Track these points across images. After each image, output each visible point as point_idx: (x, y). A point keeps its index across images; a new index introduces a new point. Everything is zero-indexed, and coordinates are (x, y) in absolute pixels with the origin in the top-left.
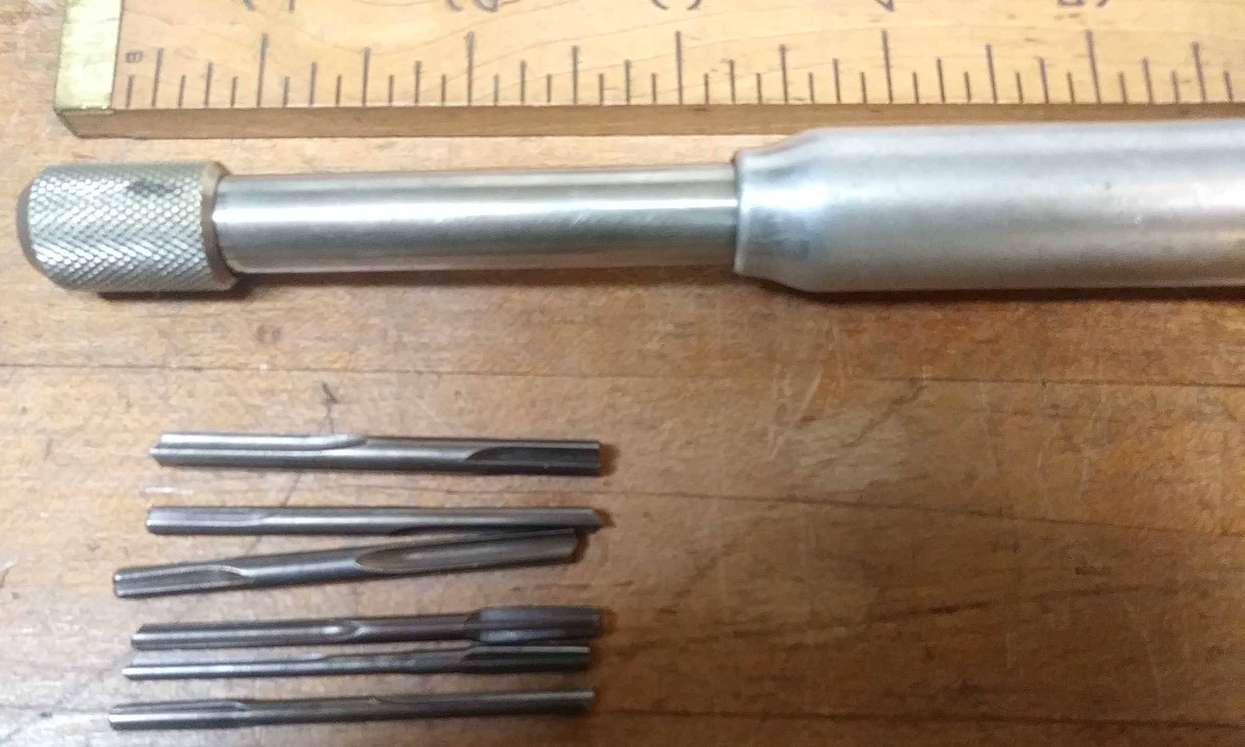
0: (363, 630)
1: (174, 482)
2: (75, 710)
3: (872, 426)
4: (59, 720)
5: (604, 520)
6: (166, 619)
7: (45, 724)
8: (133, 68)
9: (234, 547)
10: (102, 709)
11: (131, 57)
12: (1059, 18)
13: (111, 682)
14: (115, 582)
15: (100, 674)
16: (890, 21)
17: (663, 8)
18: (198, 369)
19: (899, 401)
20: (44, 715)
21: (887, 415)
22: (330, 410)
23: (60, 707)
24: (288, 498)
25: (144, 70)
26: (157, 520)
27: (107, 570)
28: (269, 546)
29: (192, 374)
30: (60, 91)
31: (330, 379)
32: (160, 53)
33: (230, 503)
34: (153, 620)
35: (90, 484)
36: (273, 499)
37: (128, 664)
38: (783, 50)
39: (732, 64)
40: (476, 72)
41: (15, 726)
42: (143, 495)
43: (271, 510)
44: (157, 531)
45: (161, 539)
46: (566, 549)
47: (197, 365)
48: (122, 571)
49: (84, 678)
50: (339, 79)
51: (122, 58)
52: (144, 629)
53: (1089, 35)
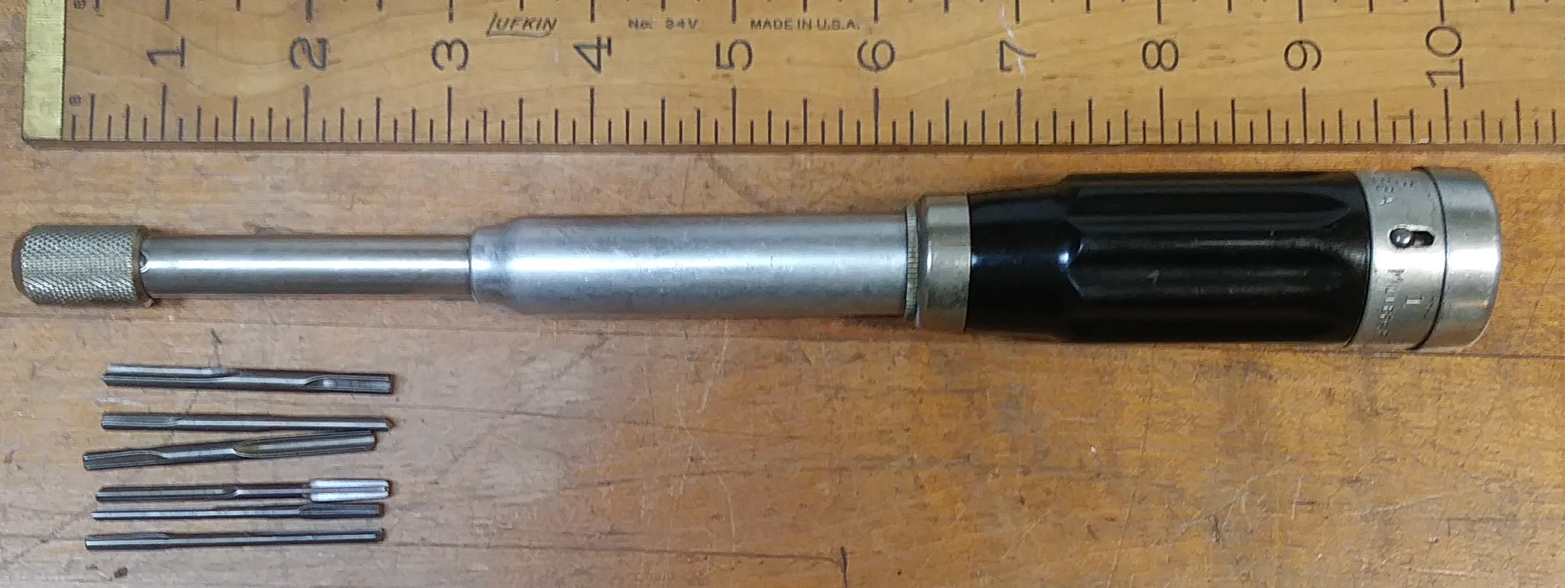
0: (239, 492)
1: (116, 395)
2: (63, 538)
3: (573, 363)
4: (53, 544)
5: (392, 423)
6: (116, 483)
7: (45, 546)
8: (76, 110)
9: (157, 439)
10: (80, 538)
11: (75, 100)
12: (715, 77)
13: (84, 521)
14: (84, 460)
15: (77, 516)
16: (598, 80)
17: (440, 68)
18: (128, 319)
19: (591, 348)
20: (43, 542)
21: (583, 356)
22: (216, 348)
23: (53, 536)
24: (190, 407)
25: (82, 111)
26: (110, 422)
27: (78, 454)
28: (179, 438)
29: (125, 322)
30: (26, 128)
31: (218, 328)
32: (93, 97)
33: (154, 410)
34: (108, 484)
35: (62, 396)
36: (180, 408)
37: (94, 509)
38: (521, 101)
39: (485, 113)
40: (310, 116)
41: (25, 548)
42: (99, 404)
43: (180, 416)
44: (106, 428)
45: (110, 433)
46: (370, 440)
47: (128, 316)
48: (88, 454)
49: (67, 519)
50: (217, 120)
51: (67, 100)
52: (104, 490)
53: (734, 91)
